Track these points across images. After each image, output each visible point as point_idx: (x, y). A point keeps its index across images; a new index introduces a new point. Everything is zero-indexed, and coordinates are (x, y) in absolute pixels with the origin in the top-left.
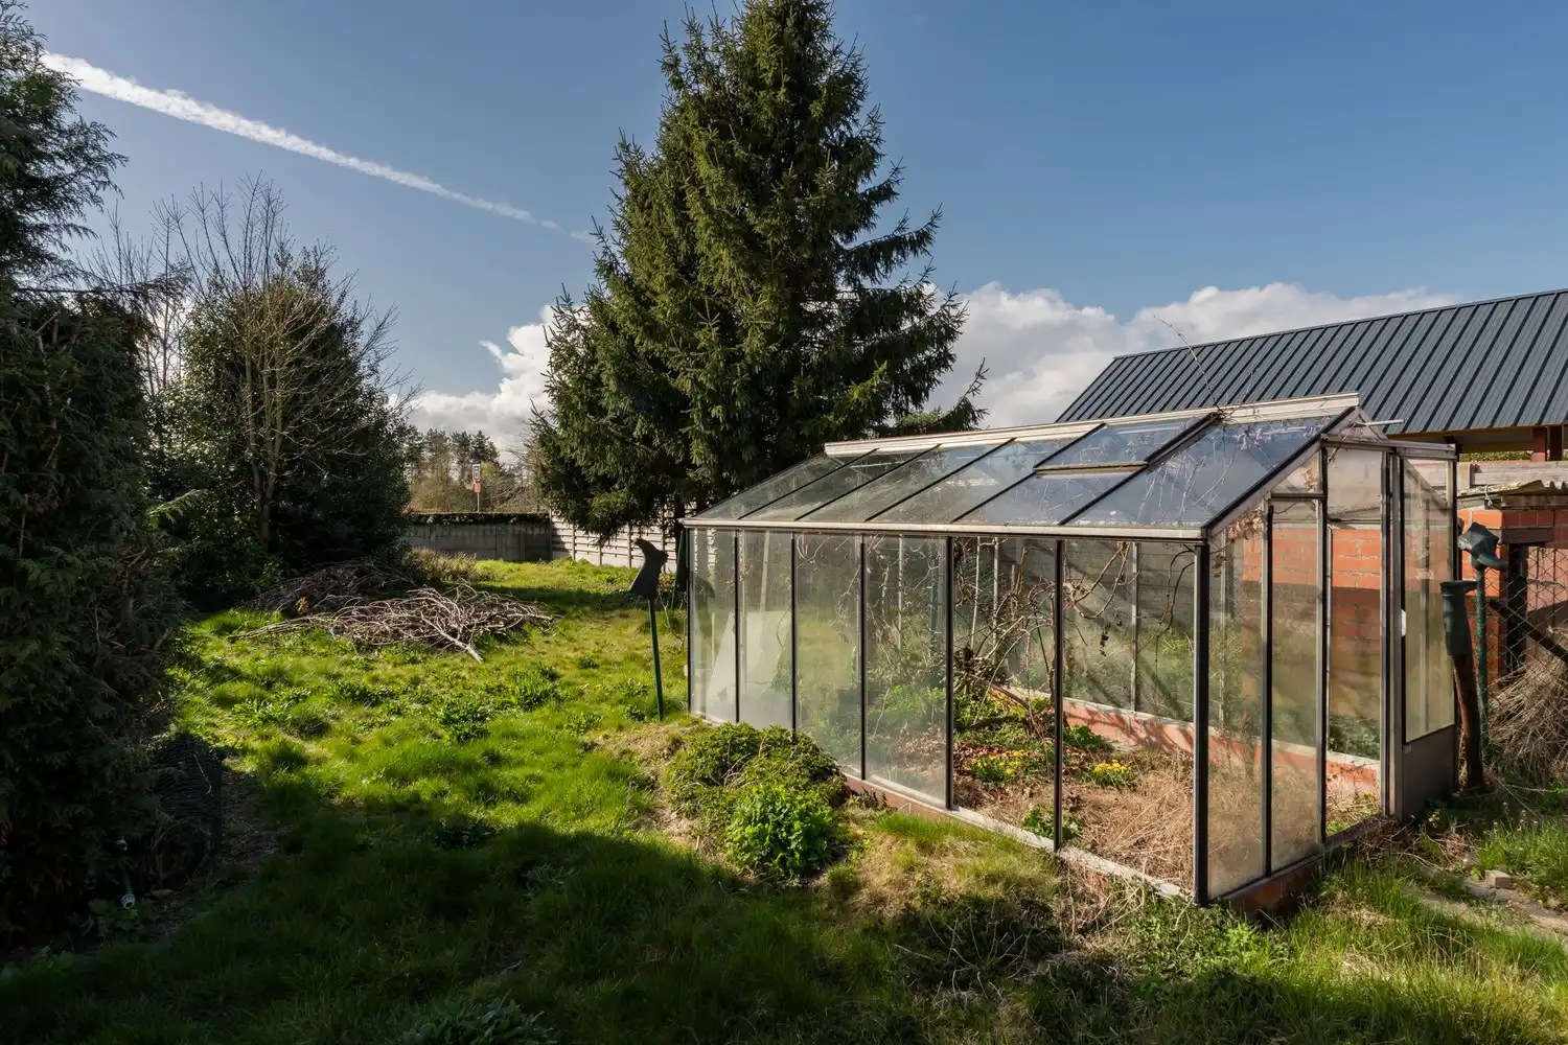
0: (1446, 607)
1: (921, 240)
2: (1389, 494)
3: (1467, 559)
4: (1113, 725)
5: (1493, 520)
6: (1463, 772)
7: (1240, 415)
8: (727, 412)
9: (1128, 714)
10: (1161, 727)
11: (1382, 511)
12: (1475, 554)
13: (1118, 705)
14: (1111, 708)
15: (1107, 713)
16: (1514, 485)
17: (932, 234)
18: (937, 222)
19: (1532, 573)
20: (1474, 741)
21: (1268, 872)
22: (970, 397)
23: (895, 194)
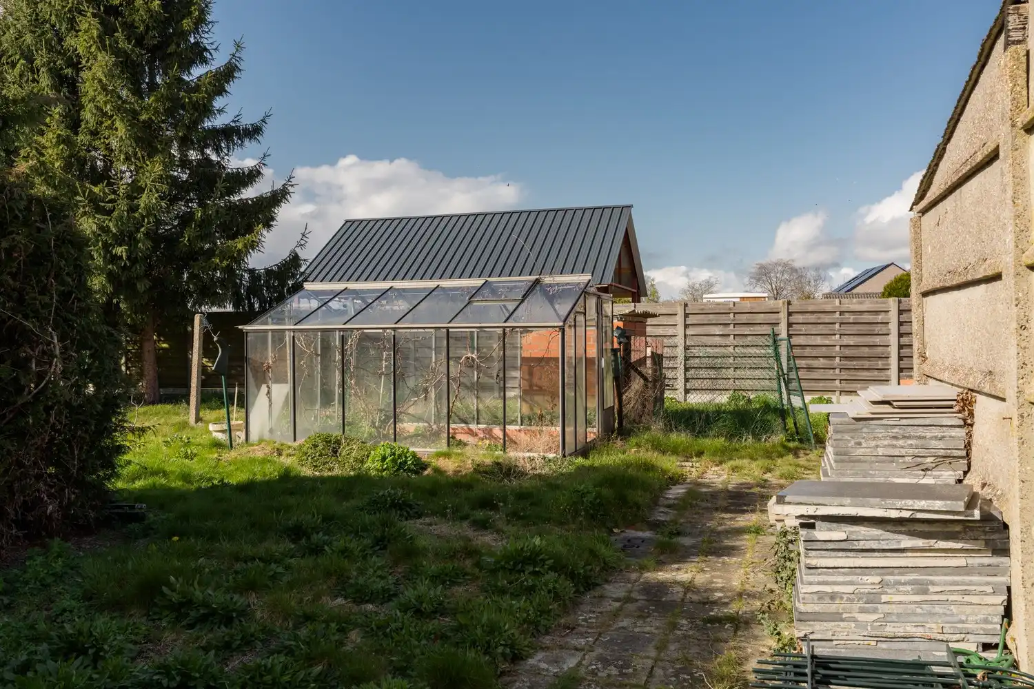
0: (612, 358)
1: (254, 132)
2: (598, 313)
3: (615, 339)
4: (466, 433)
5: (621, 324)
6: (616, 425)
7: (547, 280)
8: (129, 253)
9: (473, 427)
10: (491, 430)
11: (596, 318)
12: (618, 338)
13: (466, 423)
14: (463, 425)
15: (462, 428)
16: (627, 311)
17: (264, 128)
18: (267, 121)
19: (633, 347)
20: (620, 411)
21: (576, 451)
22: (298, 250)
23: (226, 91)
